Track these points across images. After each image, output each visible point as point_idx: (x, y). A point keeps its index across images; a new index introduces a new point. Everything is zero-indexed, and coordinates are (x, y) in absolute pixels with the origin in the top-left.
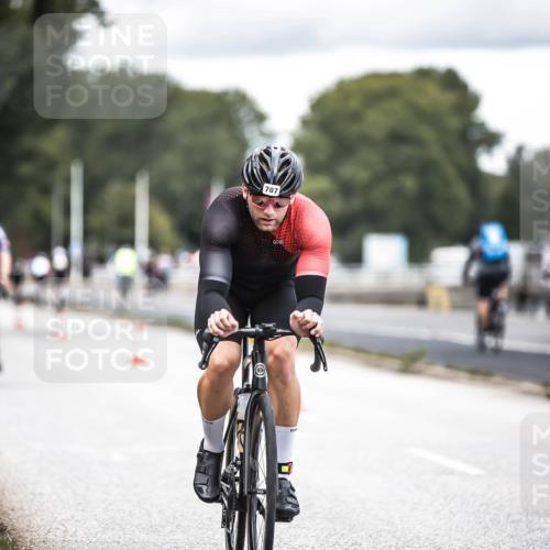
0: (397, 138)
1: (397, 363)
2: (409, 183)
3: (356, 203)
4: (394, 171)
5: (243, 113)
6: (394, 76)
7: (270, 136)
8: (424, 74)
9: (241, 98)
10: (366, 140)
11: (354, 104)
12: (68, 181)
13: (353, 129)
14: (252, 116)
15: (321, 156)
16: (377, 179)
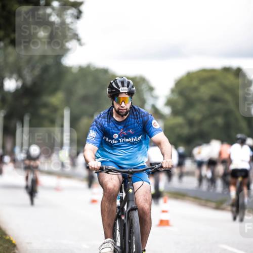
0: (214, 99)
1: (214, 205)
2: (220, 120)
3: (195, 130)
4: (213, 115)
5: (144, 87)
6: (213, 71)
7: (156, 98)
8: (226, 70)
9: (143, 80)
10: (200, 100)
11: (195, 83)
12: (62, 117)
13: (194, 95)
14: (148, 89)
15: (180, 107)
16: (205, 118)
